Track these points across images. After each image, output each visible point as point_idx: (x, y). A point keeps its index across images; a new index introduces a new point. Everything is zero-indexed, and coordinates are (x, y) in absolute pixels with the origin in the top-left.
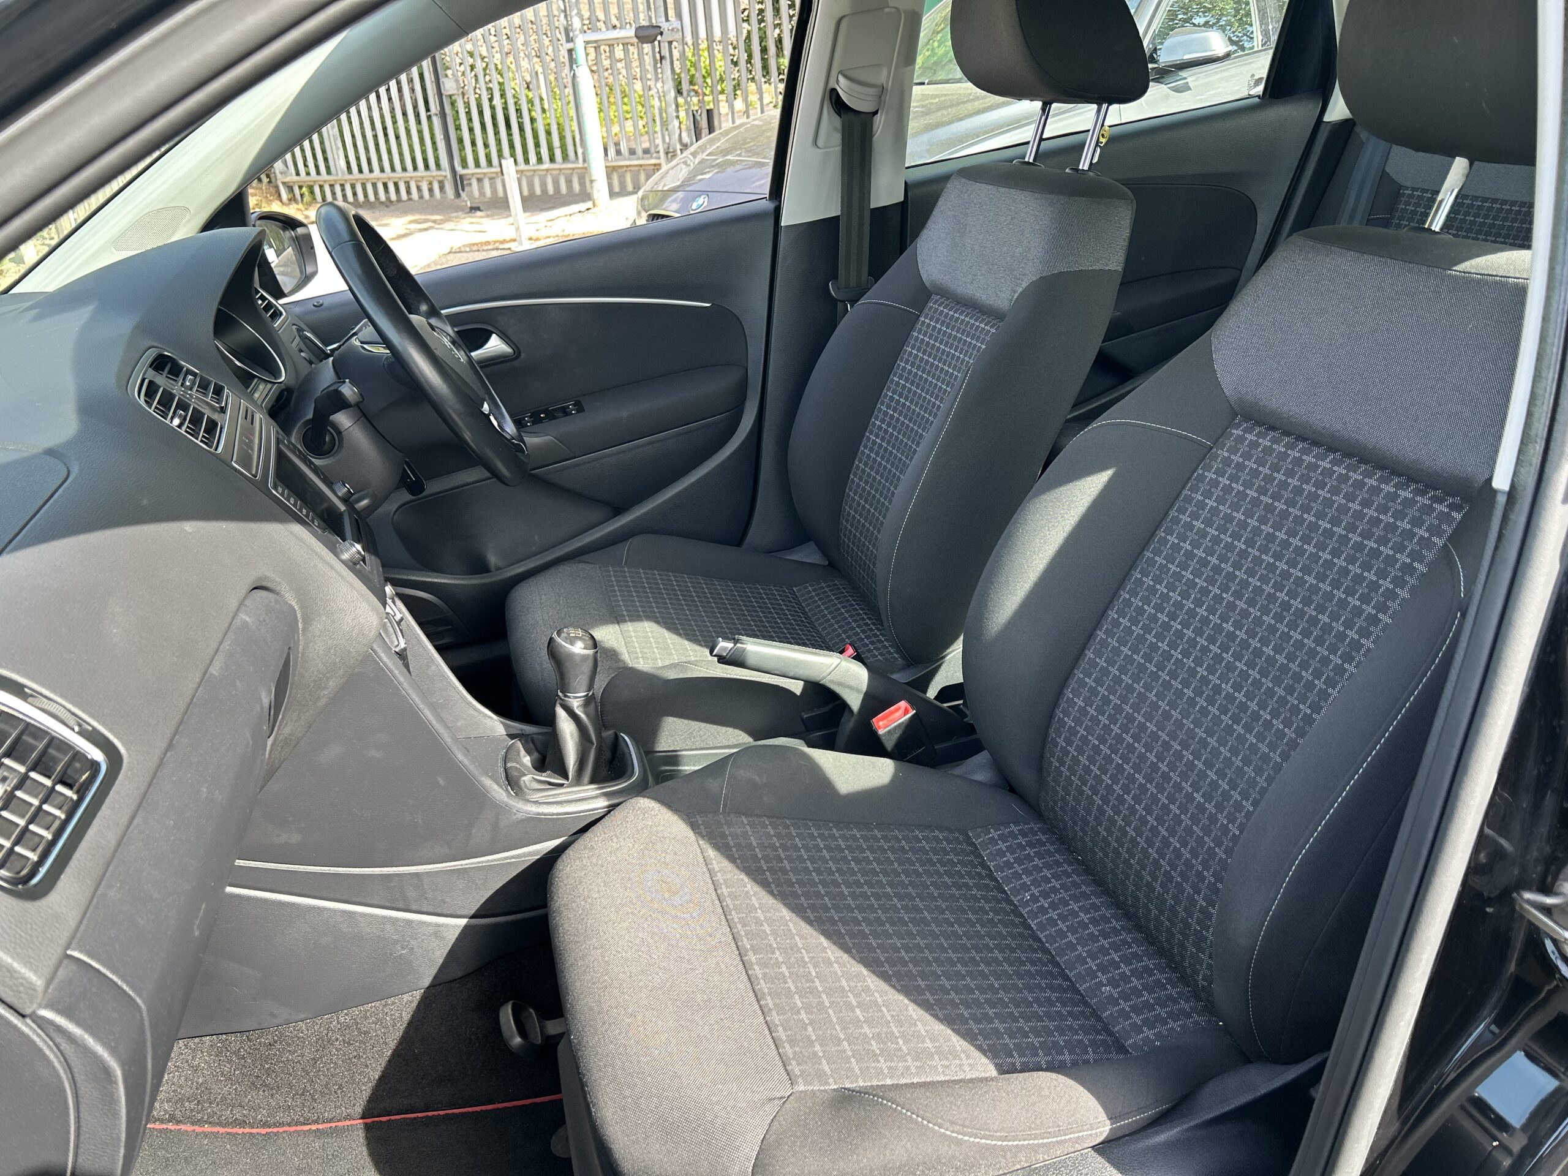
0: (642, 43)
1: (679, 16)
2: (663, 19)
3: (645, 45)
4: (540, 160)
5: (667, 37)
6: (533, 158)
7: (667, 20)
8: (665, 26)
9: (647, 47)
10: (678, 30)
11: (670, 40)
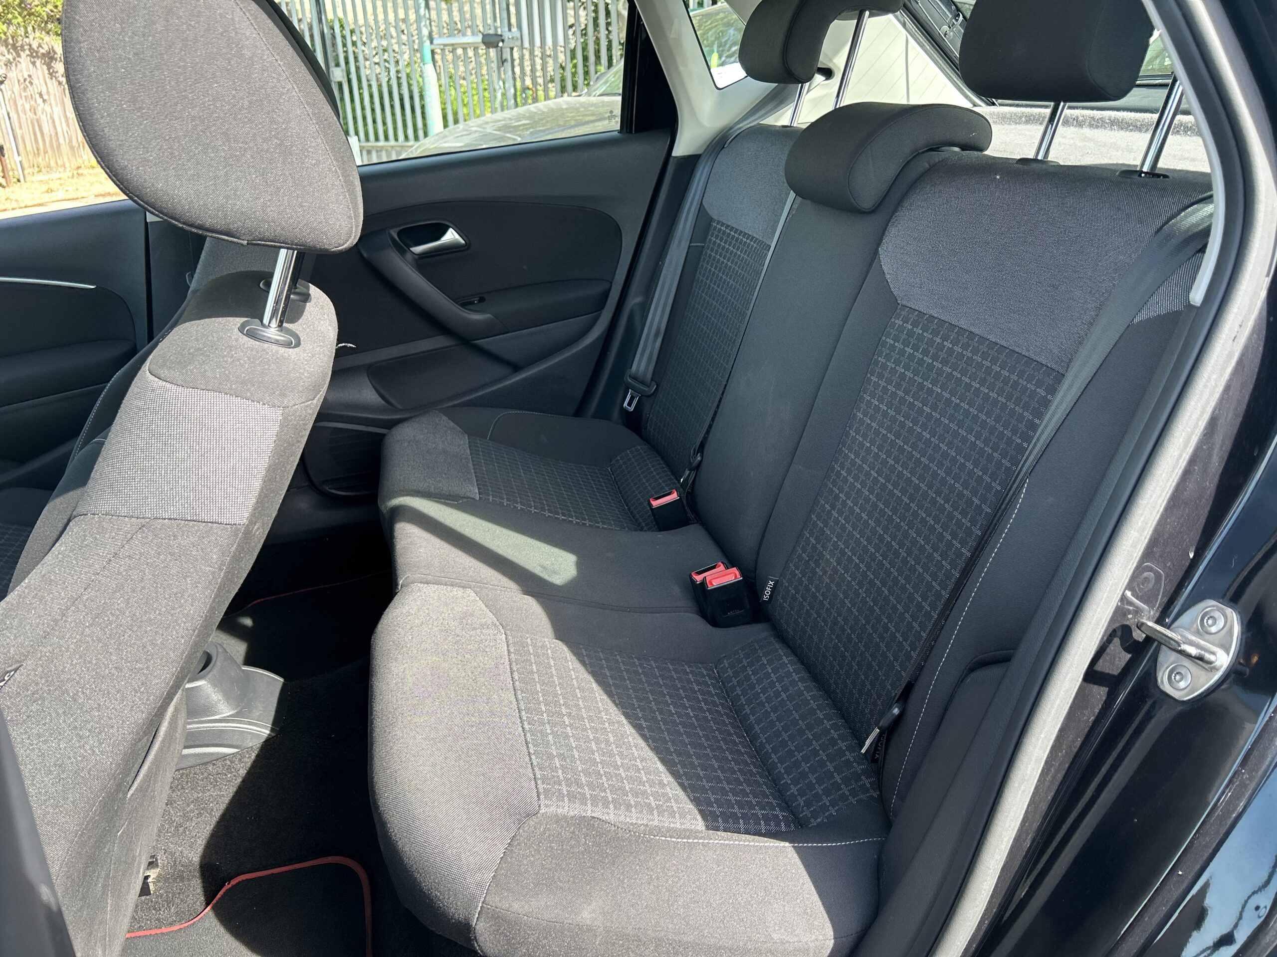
0: (489, 48)
1: (519, 27)
2: (506, 29)
3: (491, 50)
4: (406, 138)
5: (509, 44)
6: (401, 137)
7: (510, 30)
8: (507, 35)
9: (492, 52)
10: (517, 39)
11: (511, 46)
